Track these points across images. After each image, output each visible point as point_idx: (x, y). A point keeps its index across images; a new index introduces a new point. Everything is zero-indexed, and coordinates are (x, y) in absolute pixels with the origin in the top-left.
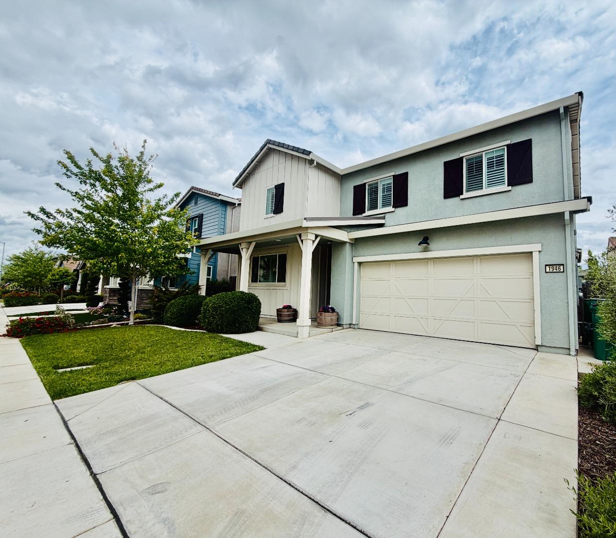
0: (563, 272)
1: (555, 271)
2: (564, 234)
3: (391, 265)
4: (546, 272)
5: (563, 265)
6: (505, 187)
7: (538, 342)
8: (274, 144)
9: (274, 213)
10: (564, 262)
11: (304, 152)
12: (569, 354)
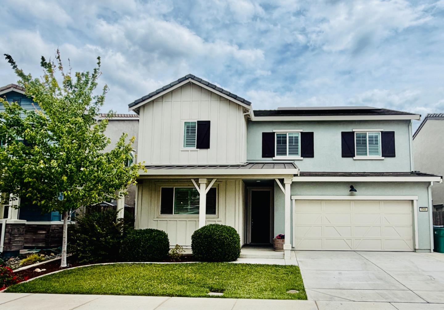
0: (427, 211)
1: (424, 210)
2: (427, 192)
3: (322, 204)
4: (420, 211)
5: (427, 208)
6: (380, 157)
7: (417, 248)
8: (200, 82)
9: (197, 148)
10: (427, 206)
11: (244, 101)
12: (430, 252)
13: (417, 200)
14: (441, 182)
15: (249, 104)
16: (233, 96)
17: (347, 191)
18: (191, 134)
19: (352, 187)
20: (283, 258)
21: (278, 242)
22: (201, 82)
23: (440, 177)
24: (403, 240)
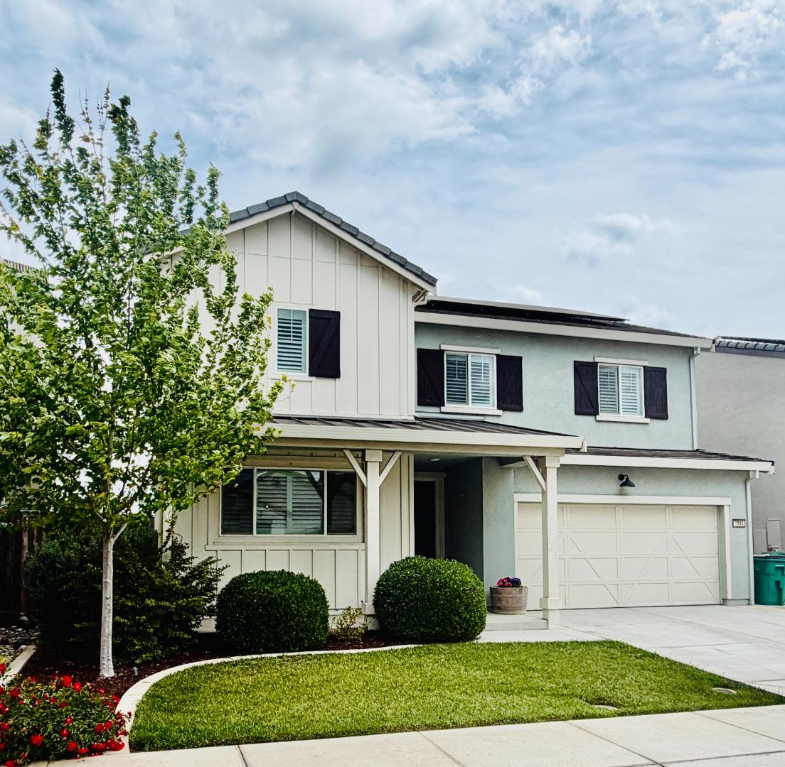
0: (745, 527)
1: (739, 526)
2: (744, 491)
4: (733, 527)
5: (744, 520)
6: (642, 418)
7: (729, 597)
8: (320, 215)
9: (311, 374)
10: (745, 518)
11: (421, 275)
12: (749, 604)
13: (729, 506)
14: (771, 473)
15: (432, 282)
16: (397, 259)
17: (614, 485)
18: (294, 340)
19: (625, 479)
20: (546, 627)
21: (509, 594)
22: (324, 216)
23: (771, 463)
24: (704, 583)
